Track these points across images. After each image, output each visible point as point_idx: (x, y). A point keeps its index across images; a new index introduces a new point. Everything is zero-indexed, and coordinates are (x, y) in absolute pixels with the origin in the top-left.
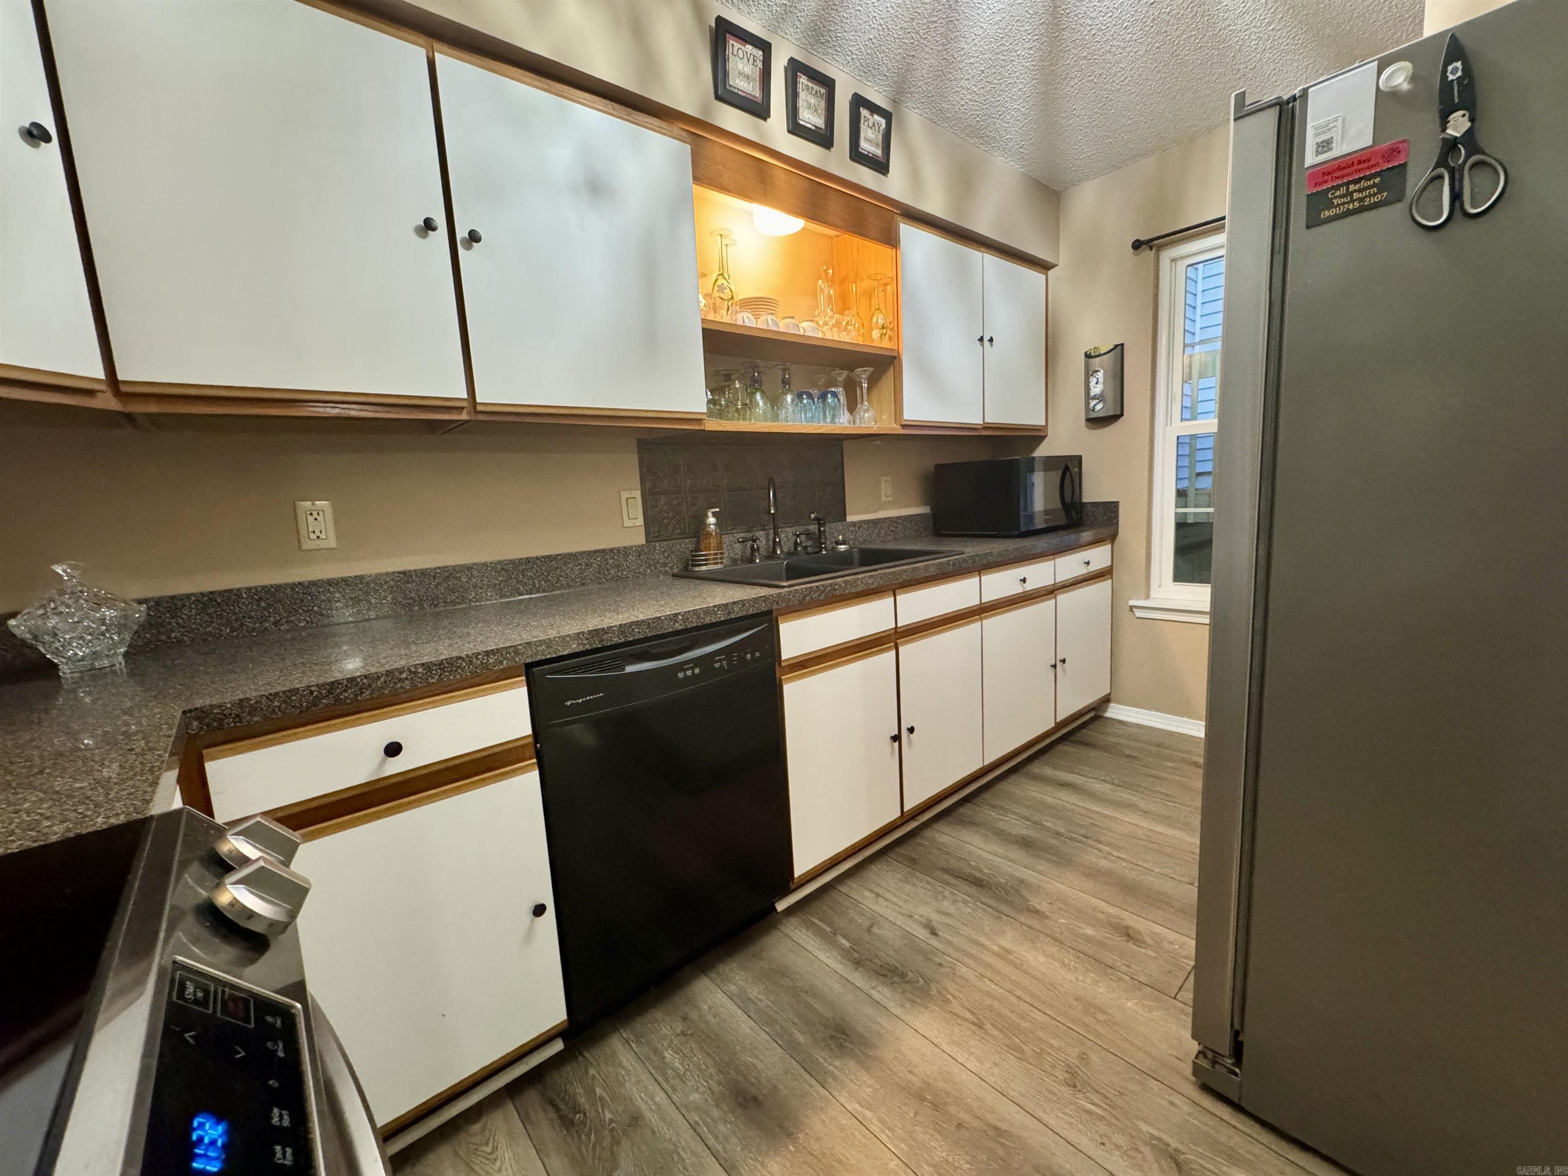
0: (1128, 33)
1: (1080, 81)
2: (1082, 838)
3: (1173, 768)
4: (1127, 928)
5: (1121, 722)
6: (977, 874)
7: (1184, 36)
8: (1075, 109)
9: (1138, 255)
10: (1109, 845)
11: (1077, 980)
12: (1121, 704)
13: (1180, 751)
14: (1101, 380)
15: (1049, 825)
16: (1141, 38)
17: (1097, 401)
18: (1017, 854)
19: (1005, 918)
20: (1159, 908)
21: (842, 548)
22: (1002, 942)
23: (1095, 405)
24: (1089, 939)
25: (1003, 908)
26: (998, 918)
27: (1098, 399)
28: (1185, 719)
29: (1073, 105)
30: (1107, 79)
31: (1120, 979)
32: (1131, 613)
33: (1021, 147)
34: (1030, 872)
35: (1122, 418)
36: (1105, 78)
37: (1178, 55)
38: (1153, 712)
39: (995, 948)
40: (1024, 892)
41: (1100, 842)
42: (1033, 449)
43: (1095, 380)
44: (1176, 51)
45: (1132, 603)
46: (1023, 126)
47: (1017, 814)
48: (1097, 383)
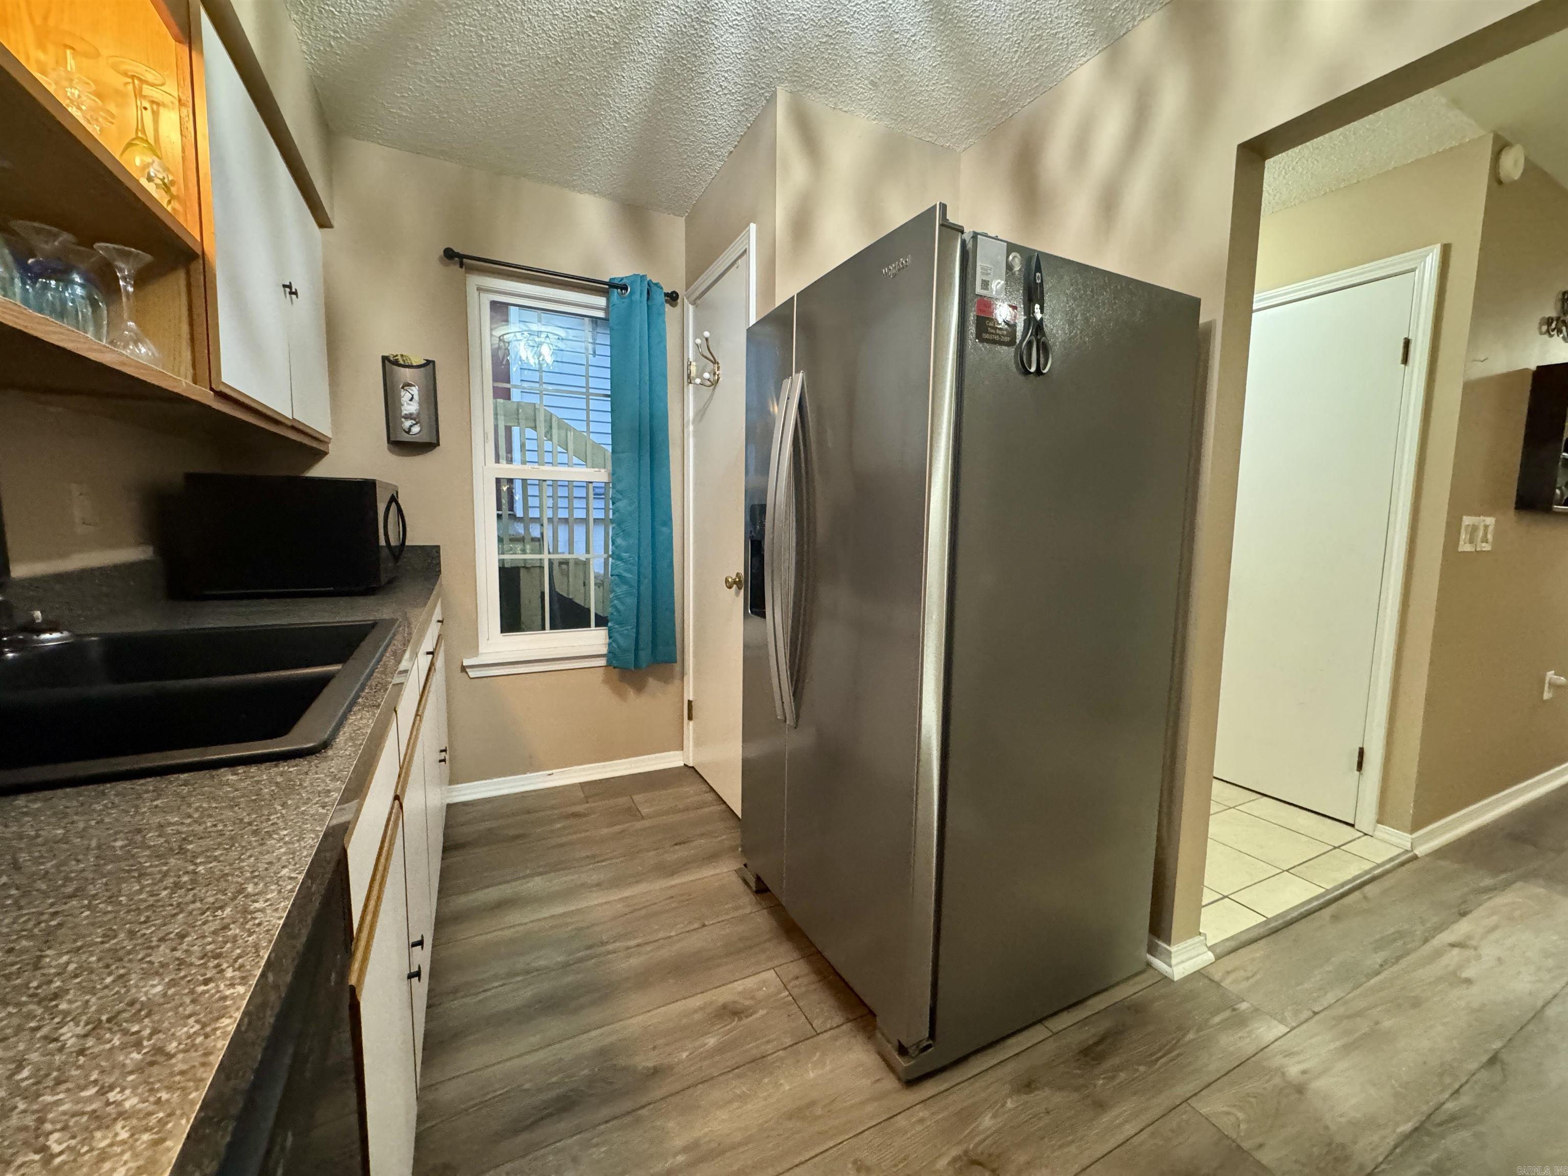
0: (551, 24)
1: (470, 26)
2: (588, 952)
3: (564, 828)
4: (724, 1007)
5: (465, 804)
6: (553, 1094)
7: (579, 74)
8: (437, 50)
9: (446, 265)
10: (617, 938)
11: (765, 1099)
12: (458, 783)
13: (553, 808)
14: (416, 397)
15: (542, 963)
16: (555, 40)
17: (414, 422)
18: (554, 1026)
19: (644, 1112)
20: (719, 966)
21: (50, 638)
22: (679, 1143)
23: (411, 426)
24: (720, 1049)
25: (627, 1105)
26: (638, 1121)
27: (415, 420)
28: (529, 775)
29: (440, 45)
30: (494, 50)
31: (782, 1059)
32: (464, 674)
33: (335, 38)
34: (593, 1034)
35: (438, 448)
36: (493, 47)
37: (561, 86)
38: (495, 780)
39: (681, 1158)
40: (622, 1062)
41: (603, 944)
42: (309, 466)
43: (409, 396)
44: (563, 80)
45: (466, 663)
46: (364, 14)
47: (496, 977)
48: (411, 400)
